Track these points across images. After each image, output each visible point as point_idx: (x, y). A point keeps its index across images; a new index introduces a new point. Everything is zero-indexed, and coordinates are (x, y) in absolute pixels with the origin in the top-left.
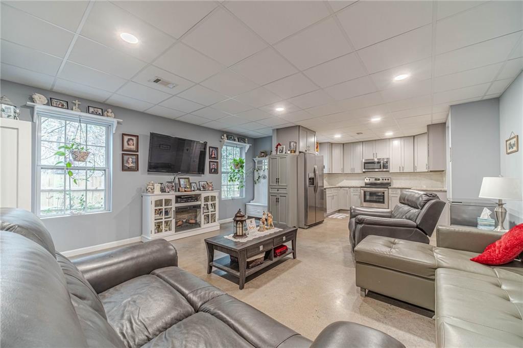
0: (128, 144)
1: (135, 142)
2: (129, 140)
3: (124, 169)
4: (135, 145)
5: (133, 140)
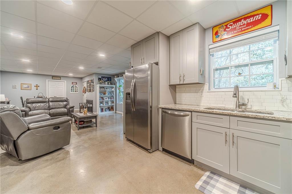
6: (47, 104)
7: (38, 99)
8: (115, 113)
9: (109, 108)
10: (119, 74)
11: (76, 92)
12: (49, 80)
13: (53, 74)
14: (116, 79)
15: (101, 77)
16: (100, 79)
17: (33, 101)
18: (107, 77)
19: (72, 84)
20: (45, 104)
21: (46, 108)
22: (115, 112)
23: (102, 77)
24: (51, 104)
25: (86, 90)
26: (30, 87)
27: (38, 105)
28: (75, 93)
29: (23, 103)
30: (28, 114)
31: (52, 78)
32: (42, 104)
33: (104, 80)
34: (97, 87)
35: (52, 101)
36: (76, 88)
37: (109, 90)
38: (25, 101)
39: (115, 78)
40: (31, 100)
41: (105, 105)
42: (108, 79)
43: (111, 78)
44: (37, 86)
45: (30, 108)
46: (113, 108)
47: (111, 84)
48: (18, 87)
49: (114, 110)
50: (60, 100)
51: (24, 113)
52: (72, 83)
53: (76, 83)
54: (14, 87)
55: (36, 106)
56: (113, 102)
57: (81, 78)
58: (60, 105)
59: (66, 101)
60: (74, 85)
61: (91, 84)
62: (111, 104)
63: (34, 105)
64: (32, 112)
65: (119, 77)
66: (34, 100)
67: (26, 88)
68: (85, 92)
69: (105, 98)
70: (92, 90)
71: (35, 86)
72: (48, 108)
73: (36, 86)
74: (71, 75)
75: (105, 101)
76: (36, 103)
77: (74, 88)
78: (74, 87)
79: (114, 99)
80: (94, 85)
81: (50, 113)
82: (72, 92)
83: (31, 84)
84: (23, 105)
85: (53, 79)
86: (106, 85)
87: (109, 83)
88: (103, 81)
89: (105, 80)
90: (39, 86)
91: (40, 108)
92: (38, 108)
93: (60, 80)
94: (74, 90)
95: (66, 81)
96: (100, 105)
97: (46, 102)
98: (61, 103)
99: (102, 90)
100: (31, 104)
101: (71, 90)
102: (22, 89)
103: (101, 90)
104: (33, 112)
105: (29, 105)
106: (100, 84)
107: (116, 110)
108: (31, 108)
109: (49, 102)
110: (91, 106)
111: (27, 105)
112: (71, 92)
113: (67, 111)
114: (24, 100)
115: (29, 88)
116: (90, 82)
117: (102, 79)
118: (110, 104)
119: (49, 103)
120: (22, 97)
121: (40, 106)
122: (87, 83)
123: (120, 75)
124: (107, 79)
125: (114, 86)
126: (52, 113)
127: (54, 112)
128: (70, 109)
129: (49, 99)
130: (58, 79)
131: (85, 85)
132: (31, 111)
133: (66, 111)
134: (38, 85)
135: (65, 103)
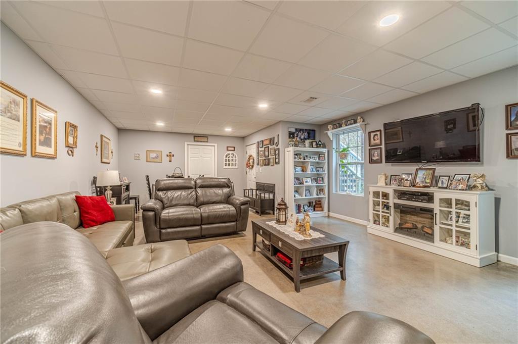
0: (374, 140)
1: (379, 137)
2: (374, 136)
3: (371, 161)
4: (379, 139)
5: (377, 135)
6: (194, 193)
7: (176, 181)
8: (325, 217)
9: (310, 204)
10: (342, 119)
11: (234, 167)
12: (189, 143)
13: (194, 132)
14: (330, 133)
15: (293, 130)
16: (291, 135)
17: (167, 185)
18: (306, 130)
19: (227, 150)
20: (189, 192)
21: (192, 201)
22: (327, 215)
23: (296, 130)
24: (199, 191)
25: (253, 162)
26: (160, 157)
27: (176, 195)
28: (232, 167)
29: (150, 189)
30: (160, 218)
31: (194, 139)
32: (184, 193)
33: (300, 138)
34: (287, 153)
35: (202, 187)
36: (234, 159)
37: (312, 160)
38: (153, 185)
39: (328, 130)
40: (164, 184)
41: (304, 197)
42: (308, 133)
43: (314, 131)
44: (170, 155)
45: (162, 201)
46: (320, 204)
47: (318, 146)
48: (143, 157)
49: (322, 210)
50: (217, 183)
51: (151, 213)
52: (227, 147)
53: (234, 147)
54: (137, 158)
55: (173, 198)
56: (321, 190)
57: (243, 138)
58: (217, 195)
59: (229, 187)
60: (231, 152)
61: (270, 147)
62: (317, 195)
63: (170, 193)
64: (167, 211)
65: (340, 126)
66: (169, 183)
67: (154, 158)
68: (253, 166)
69: (305, 180)
70: (271, 161)
71: (167, 156)
72: (194, 202)
73: (168, 154)
74: (228, 130)
75: (306, 186)
76: (173, 190)
77: (231, 158)
78: (231, 155)
79: (324, 183)
80: (279, 149)
81: (201, 215)
82: (227, 167)
83: (161, 151)
84: (150, 194)
85: (195, 141)
86: (306, 148)
87: (314, 143)
88: (298, 139)
89: (302, 137)
90: (173, 156)
91: (180, 202)
92: (177, 202)
93: (207, 142)
94: (231, 162)
95: (216, 145)
96: (295, 197)
97: (192, 188)
98: (219, 191)
99: (300, 160)
100: (165, 192)
101: (224, 162)
102: (149, 160)
103: (297, 160)
104: (169, 213)
105: (160, 193)
106: (295, 146)
107: (329, 211)
108: (164, 200)
109: (196, 188)
110: (271, 197)
111: (158, 195)
112: (225, 167)
113: (235, 211)
114: (152, 182)
115: (157, 159)
116: (267, 142)
117: (296, 135)
118: (315, 196)
119: (196, 191)
120: (148, 176)
121: (180, 198)
122: (258, 148)
123: (344, 121)
124: (306, 134)
125: (324, 150)
126: (207, 215)
127: (209, 214)
128: (242, 207)
129: (195, 182)
130: (204, 142)
131: (253, 151)
132: (164, 208)
133: (233, 212)
134: (172, 154)
135: (226, 190)
